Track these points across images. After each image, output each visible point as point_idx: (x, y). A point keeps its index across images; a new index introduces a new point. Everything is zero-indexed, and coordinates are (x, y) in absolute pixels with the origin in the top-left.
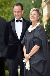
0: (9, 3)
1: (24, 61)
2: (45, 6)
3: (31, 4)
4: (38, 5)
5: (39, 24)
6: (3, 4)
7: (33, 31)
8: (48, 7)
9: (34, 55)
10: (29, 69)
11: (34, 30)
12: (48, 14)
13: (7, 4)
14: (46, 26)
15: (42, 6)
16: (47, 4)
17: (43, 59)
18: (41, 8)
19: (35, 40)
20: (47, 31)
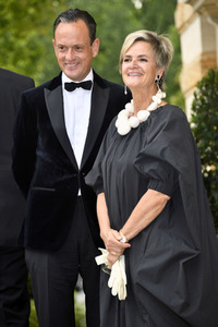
0: (32, 11)
1: (99, 260)
2: (190, 21)
3: (130, 13)
4: (161, 18)
5: (163, 99)
6: (9, 16)
7: (138, 132)
8: (204, 26)
9: (146, 235)
10: (123, 295)
11: (143, 126)
12: (203, 54)
13: (26, 13)
14: (194, 108)
15: (178, 23)
16: (199, 12)
17: (185, 248)
18: (172, 29)
19: (147, 169)
20: (199, 131)
